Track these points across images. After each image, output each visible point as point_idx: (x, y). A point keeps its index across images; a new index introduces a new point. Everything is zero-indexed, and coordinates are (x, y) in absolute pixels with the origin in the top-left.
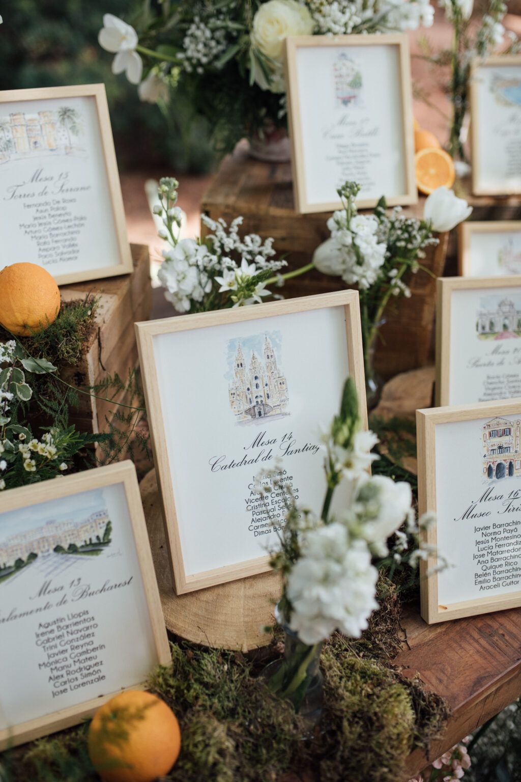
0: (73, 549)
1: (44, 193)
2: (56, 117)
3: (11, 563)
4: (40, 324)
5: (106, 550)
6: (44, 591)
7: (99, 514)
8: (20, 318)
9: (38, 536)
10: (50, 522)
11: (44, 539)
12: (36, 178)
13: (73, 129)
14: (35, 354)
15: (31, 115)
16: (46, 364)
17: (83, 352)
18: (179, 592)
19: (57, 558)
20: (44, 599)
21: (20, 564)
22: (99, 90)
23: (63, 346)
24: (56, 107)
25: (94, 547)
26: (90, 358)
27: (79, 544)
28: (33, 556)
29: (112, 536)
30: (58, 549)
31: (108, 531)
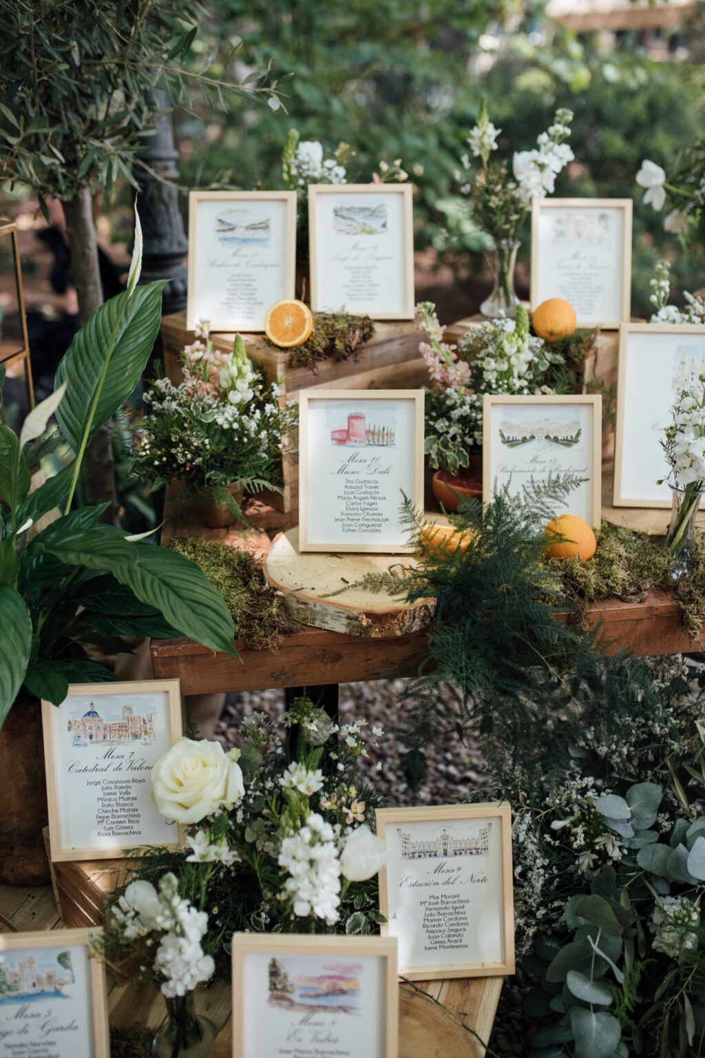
0: (556, 440)
1: (578, 267)
2: (596, 220)
3: (520, 438)
4: (560, 334)
5: (575, 446)
6: (534, 460)
7: (575, 423)
8: (549, 327)
9: (538, 426)
10: (546, 420)
11: (541, 429)
12: (575, 256)
13: (606, 228)
14: (554, 351)
15: (579, 216)
16: (560, 359)
17: (584, 357)
18: (615, 504)
19: (545, 442)
20: (533, 465)
21: (524, 440)
22: (628, 204)
23: (572, 348)
24: (598, 212)
25: (569, 442)
26: (588, 363)
27: (560, 438)
28: (533, 437)
29: (580, 438)
30: (547, 437)
31: (578, 434)
